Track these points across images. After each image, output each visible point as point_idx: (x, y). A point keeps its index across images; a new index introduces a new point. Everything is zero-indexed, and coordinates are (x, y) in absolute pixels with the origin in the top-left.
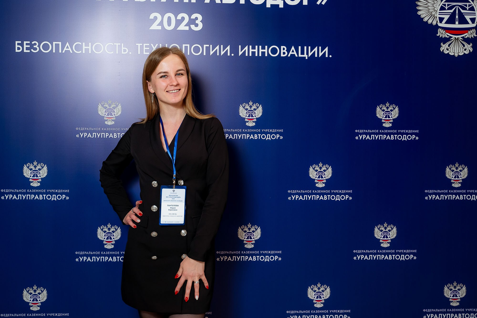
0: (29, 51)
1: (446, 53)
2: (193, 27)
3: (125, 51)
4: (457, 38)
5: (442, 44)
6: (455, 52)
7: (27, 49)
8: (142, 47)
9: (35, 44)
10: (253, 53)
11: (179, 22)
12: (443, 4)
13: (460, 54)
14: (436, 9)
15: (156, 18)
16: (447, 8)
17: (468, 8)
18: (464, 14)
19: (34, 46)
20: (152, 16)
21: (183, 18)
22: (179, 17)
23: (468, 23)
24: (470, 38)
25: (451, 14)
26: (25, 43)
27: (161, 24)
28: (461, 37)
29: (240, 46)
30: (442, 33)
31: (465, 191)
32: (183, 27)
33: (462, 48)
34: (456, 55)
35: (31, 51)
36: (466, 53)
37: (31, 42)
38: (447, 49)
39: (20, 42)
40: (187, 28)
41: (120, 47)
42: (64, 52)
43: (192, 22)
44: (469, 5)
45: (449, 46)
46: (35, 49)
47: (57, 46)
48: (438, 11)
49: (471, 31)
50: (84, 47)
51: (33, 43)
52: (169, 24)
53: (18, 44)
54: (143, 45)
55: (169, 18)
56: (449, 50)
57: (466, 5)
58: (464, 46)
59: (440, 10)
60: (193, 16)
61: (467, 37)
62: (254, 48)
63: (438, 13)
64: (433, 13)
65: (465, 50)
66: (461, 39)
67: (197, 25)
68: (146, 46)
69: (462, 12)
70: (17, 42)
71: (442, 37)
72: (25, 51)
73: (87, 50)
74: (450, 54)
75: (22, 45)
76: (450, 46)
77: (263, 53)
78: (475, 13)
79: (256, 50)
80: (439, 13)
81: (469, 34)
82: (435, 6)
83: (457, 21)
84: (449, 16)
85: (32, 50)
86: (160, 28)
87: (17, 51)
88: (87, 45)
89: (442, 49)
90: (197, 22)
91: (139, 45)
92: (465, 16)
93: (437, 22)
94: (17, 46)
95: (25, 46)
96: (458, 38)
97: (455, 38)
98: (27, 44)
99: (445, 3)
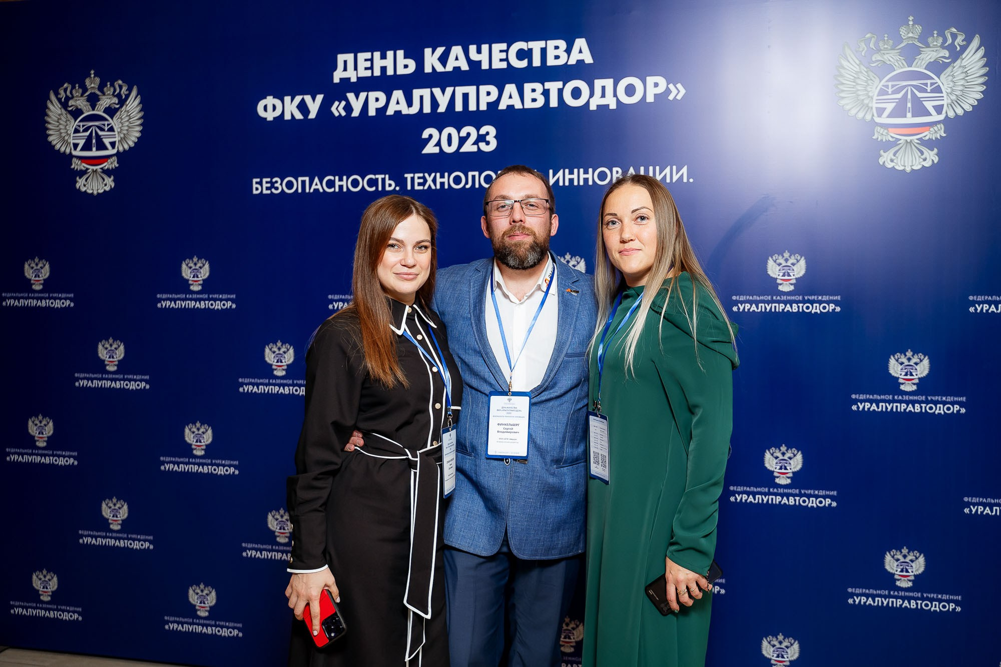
0: (269, 192)
1: (889, 166)
2: (483, 146)
3: (390, 185)
4: (909, 141)
5: (882, 152)
6: (906, 164)
7: (267, 188)
8: (413, 179)
9: (276, 182)
10: (571, 180)
11: (462, 141)
12: (883, 86)
13: (915, 168)
14: (870, 94)
15: (431, 136)
16: (890, 91)
17: (929, 89)
18: (921, 99)
19: (276, 185)
20: (425, 135)
21: (469, 135)
22: (463, 133)
23: (931, 115)
24: (934, 139)
25: (897, 101)
26: (265, 180)
27: (438, 144)
28: (917, 139)
29: (551, 172)
30: (882, 134)
31: (924, 398)
32: (468, 147)
33: (920, 157)
34: (908, 169)
35: (271, 192)
36: (927, 165)
37: (271, 180)
38: (892, 161)
39: (258, 180)
40: (474, 149)
41: (383, 180)
42: (312, 191)
43: (481, 138)
44: (932, 84)
45: (895, 154)
46: (277, 189)
47: (303, 182)
48: (875, 97)
49: (936, 128)
50: (337, 183)
51: (274, 180)
52: (450, 144)
53: (257, 183)
54: (414, 177)
55: (450, 136)
56: (895, 161)
57: (926, 85)
58: (922, 153)
59: (878, 96)
60: (483, 131)
61: (927, 138)
62: (571, 173)
63: (874, 101)
64: (866, 102)
65: (925, 160)
66: (917, 143)
67: (488, 143)
68: (419, 178)
69: (919, 96)
70: (255, 180)
71: (882, 140)
72: (265, 192)
73: (341, 187)
74: (897, 167)
75: (260, 183)
76: (897, 155)
77: (586, 180)
78: (943, 97)
79: (575, 176)
80: (877, 100)
81: (931, 132)
82: (869, 89)
83: (909, 112)
84: (895, 104)
85: (273, 190)
86: (436, 150)
87: (255, 192)
88: (341, 180)
89: (883, 161)
90: (488, 138)
91: (409, 176)
92: (923, 102)
93: (873, 115)
94: (255, 186)
95: (265, 185)
96: (911, 140)
97: (906, 140)
98: (267, 182)
99: (887, 84)
